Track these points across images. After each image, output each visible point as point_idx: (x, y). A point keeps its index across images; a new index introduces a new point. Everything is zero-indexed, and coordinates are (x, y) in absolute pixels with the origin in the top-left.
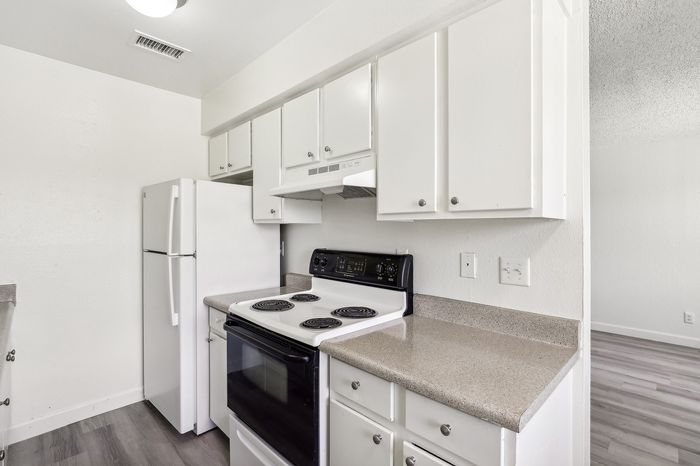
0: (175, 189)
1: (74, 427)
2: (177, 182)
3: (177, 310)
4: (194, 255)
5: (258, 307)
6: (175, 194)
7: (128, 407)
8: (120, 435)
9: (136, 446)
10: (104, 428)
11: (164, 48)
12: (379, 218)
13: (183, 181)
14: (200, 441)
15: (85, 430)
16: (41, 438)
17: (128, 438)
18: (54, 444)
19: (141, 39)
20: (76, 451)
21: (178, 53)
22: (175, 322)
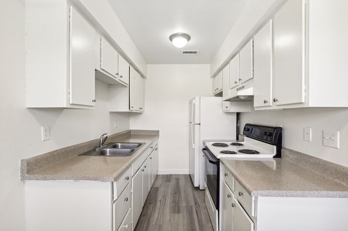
0: (194, 100)
1: (171, 175)
2: (194, 98)
3: (194, 143)
4: (200, 124)
5: (214, 145)
6: (194, 103)
7: (185, 175)
8: (180, 181)
9: (183, 186)
10: (177, 178)
11: (191, 52)
12: (256, 109)
13: (196, 98)
14: (200, 192)
15: (173, 177)
16: (164, 175)
17: (182, 183)
18: (166, 178)
19: (184, 52)
20: (169, 181)
21: (196, 52)
22: (193, 147)
